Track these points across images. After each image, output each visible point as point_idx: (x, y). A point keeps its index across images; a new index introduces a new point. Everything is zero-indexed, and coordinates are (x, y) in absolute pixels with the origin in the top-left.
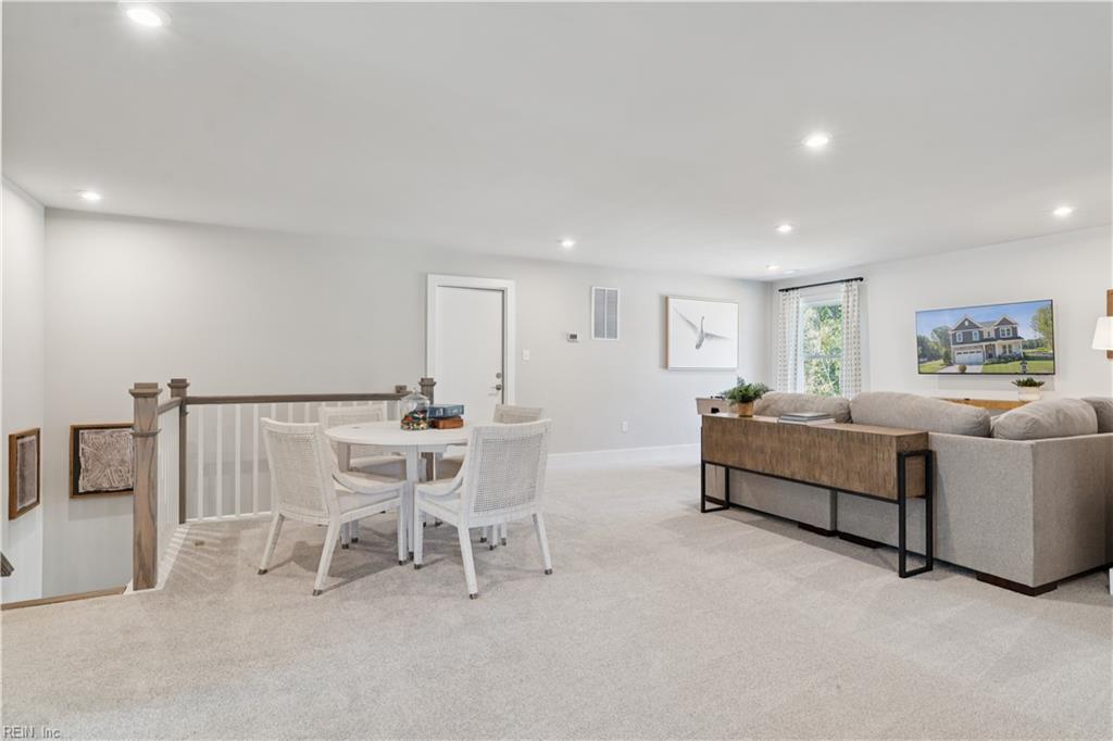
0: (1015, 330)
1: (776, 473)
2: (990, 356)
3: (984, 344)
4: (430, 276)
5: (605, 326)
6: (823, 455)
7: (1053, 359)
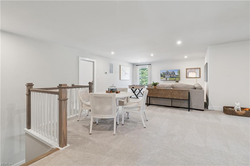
0: (175, 73)
1: (165, 97)
2: (171, 77)
3: (170, 75)
4: (79, 57)
5: (111, 71)
6: (175, 94)
7: (180, 78)
